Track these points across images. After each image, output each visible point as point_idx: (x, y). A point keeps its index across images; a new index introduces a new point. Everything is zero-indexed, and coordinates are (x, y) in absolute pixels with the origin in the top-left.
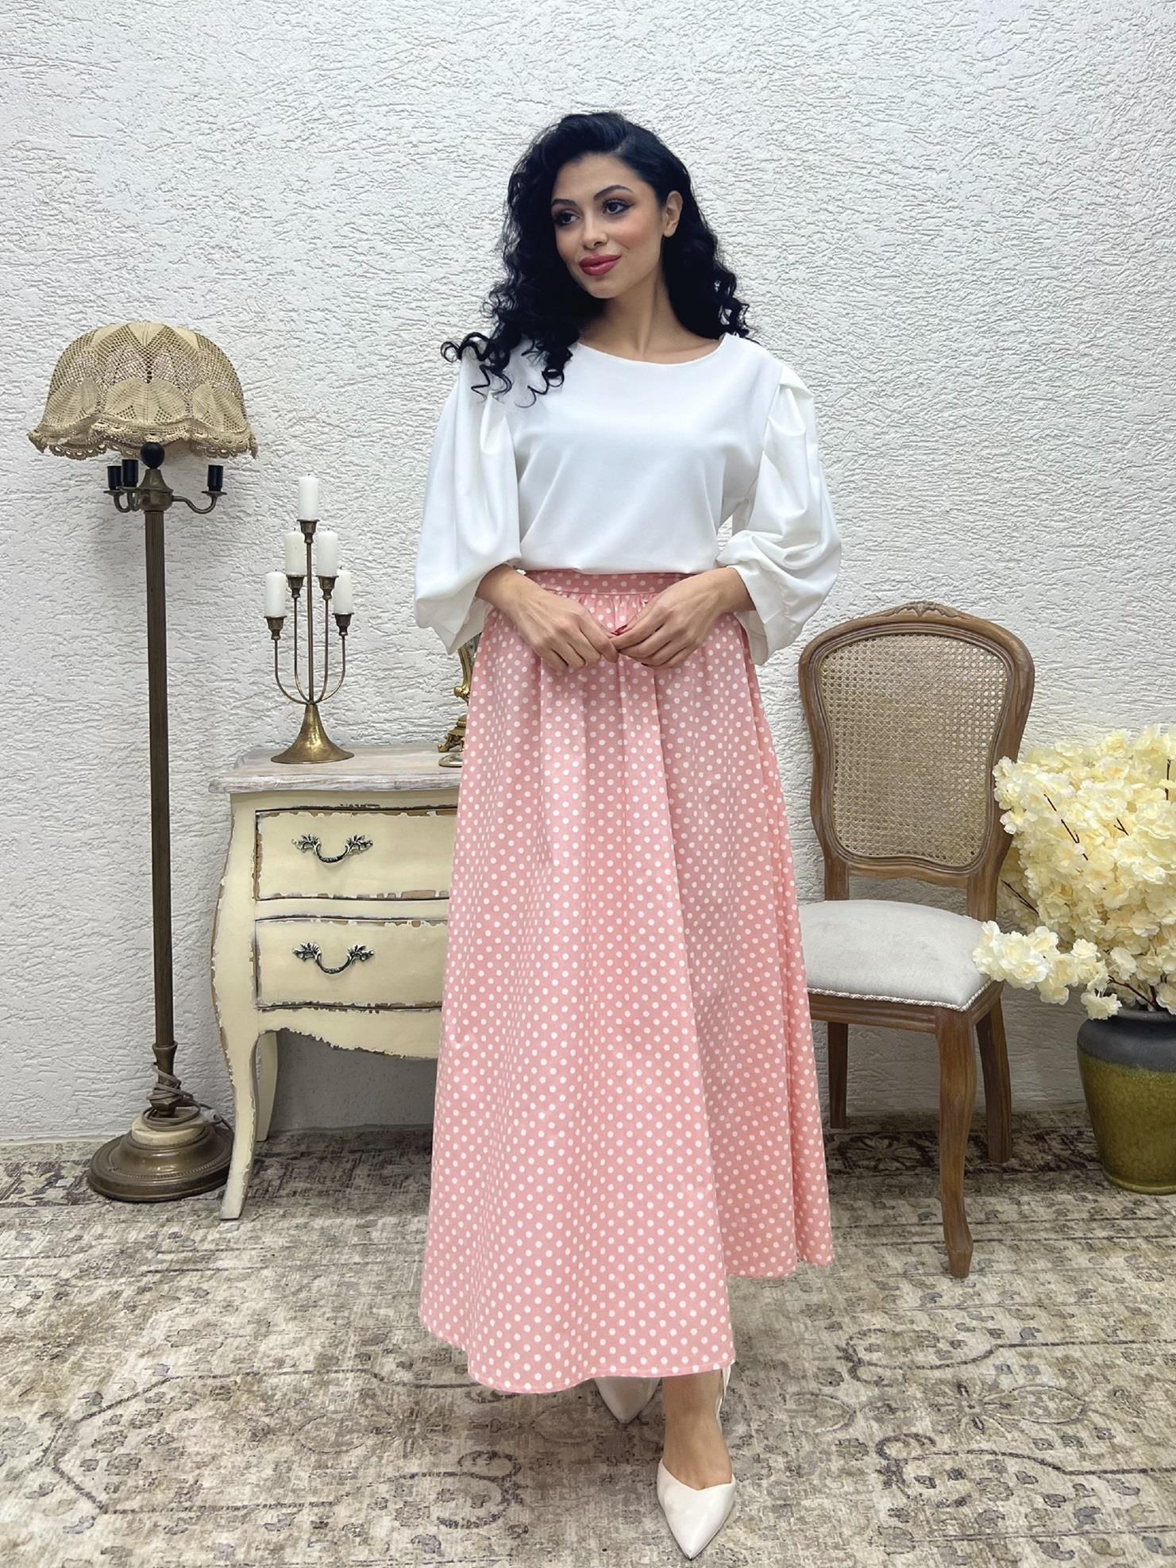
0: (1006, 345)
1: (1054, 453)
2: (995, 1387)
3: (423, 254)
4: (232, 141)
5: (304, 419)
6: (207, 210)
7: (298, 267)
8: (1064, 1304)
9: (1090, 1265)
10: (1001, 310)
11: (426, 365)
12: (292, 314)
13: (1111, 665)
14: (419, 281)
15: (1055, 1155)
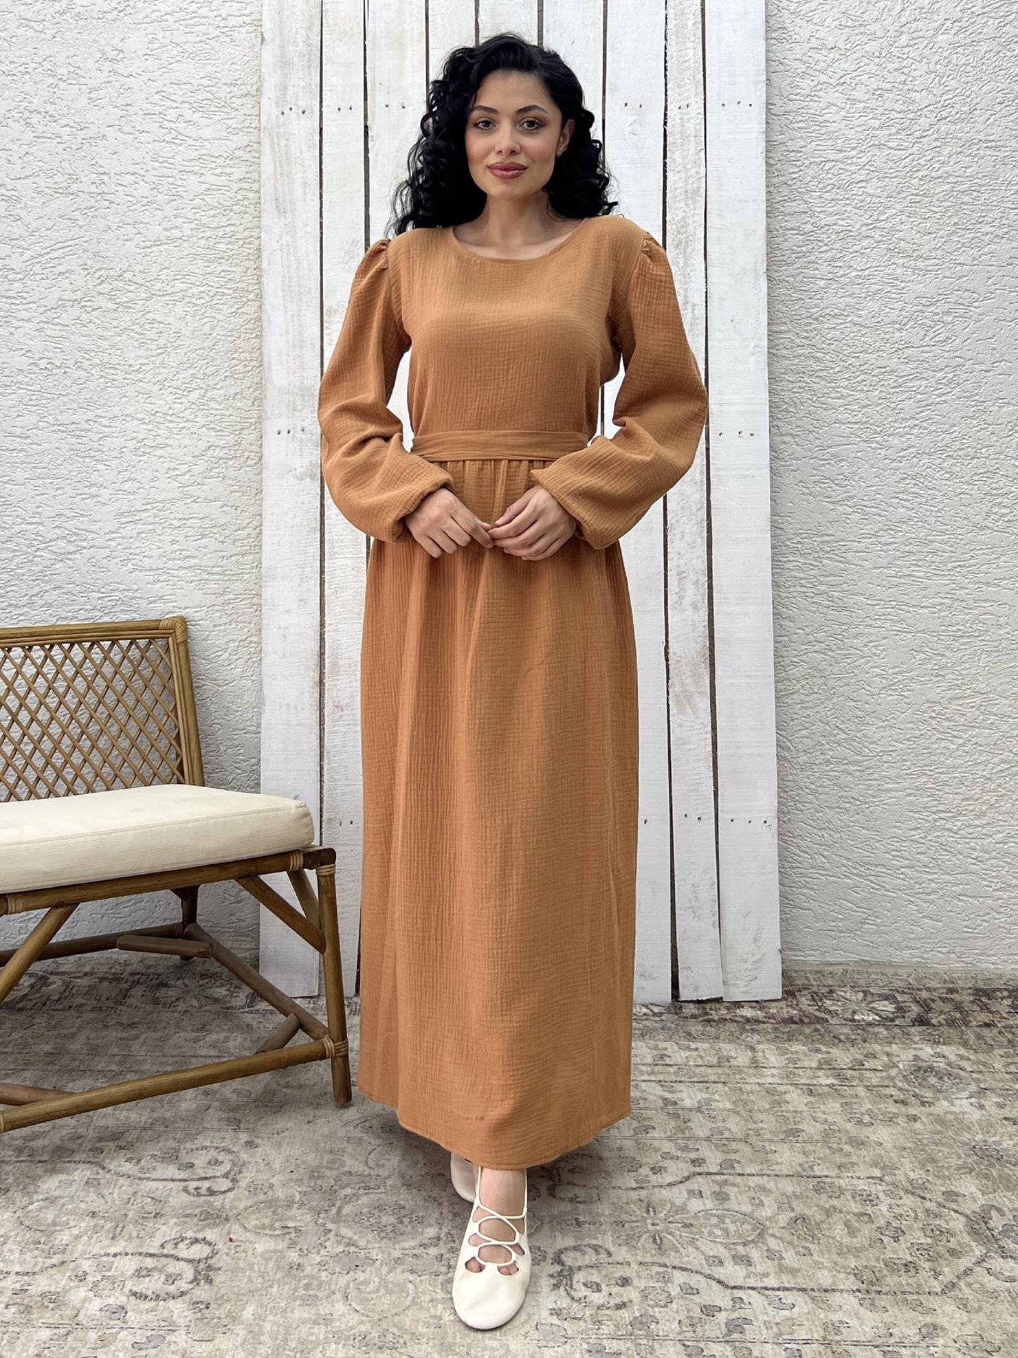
0: (789, 225)
1: (833, 332)
2: (683, 1209)
3: (229, 122)
4: (52, 11)
5: (112, 277)
6: (27, 77)
7: (111, 133)
8: (771, 1141)
9: (806, 1109)
10: (785, 191)
11: (228, 229)
12: (102, 177)
13: (882, 540)
14: (225, 149)
15: (801, 1010)
